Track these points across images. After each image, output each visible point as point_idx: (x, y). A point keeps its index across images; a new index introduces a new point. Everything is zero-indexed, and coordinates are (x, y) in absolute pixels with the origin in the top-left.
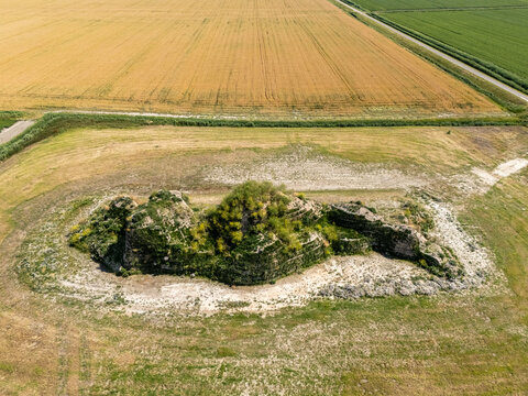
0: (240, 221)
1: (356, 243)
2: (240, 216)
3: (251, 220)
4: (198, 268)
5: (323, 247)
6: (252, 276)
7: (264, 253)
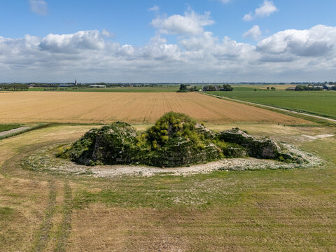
0: (167, 130)
1: (239, 150)
2: (167, 127)
3: (174, 129)
4: (140, 159)
5: (218, 151)
6: (175, 161)
7: (182, 146)
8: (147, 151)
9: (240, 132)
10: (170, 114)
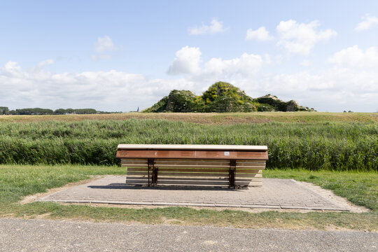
0: (216, 91)
1: (268, 108)
3: (221, 91)
4: (198, 109)
5: (253, 108)
6: (221, 109)
7: (227, 100)
8: (202, 105)
9: (270, 97)
10: (219, 83)
